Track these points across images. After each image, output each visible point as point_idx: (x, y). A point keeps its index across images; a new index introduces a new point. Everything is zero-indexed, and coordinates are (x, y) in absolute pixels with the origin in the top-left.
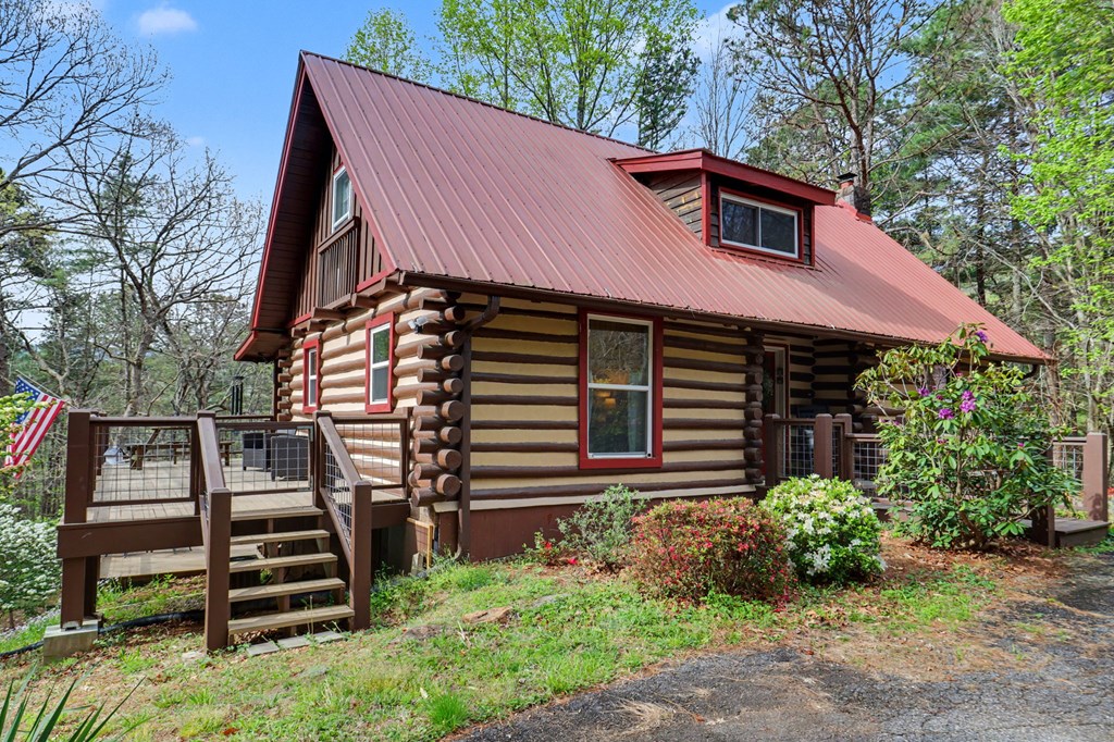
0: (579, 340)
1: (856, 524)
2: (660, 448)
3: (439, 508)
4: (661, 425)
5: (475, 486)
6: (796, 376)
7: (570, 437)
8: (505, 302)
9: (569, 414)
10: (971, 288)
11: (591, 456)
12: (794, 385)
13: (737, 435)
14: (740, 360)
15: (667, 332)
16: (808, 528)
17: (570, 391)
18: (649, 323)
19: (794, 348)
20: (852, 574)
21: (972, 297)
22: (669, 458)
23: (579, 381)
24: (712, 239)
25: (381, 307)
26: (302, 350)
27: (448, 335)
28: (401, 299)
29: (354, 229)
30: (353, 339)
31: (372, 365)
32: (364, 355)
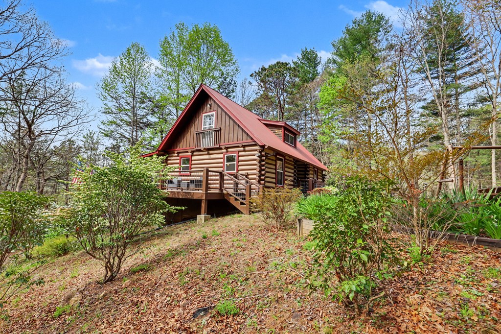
2: (285, 184)
4: (284, 180)
7: (274, 181)
9: (274, 176)
11: (277, 185)
14: (293, 167)
15: (286, 160)
17: (274, 171)
18: (283, 158)
23: (276, 169)
25: (229, 150)
26: (178, 158)
27: (263, 158)
28: (242, 149)
29: (219, 130)
30: (212, 156)
31: (226, 163)
32: (222, 160)
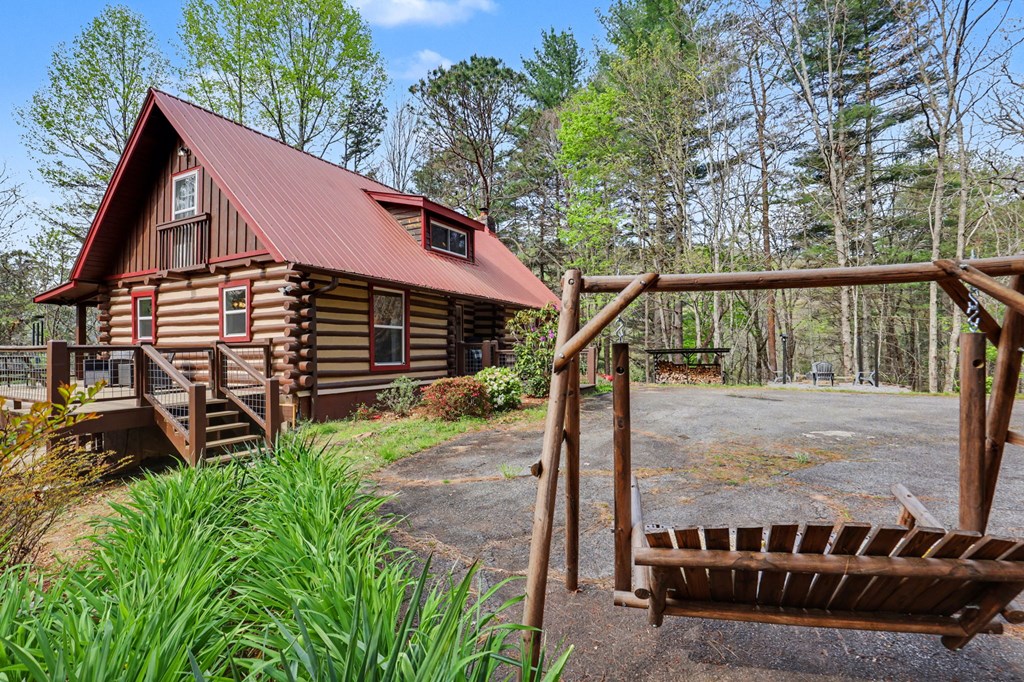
0: (369, 301)
1: (514, 384)
2: (409, 359)
3: (300, 394)
4: (409, 347)
5: (320, 382)
6: (467, 322)
7: (365, 354)
8: (341, 281)
9: (365, 342)
10: (537, 271)
11: (376, 364)
12: (465, 326)
13: (443, 352)
14: (444, 313)
15: (412, 297)
16: (495, 387)
17: (364, 329)
18: (402, 292)
19: (466, 306)
20: (512, 406)
21: (537, 276)
22: (413, 365)
23: (369, 324)
24: (427, 246)
25: (234, 275)
26: (129, 298)
27: (304, 297)
28: (257, 272)
29: (205, 221)
30: (201, 293)
31: (226, 312)
32: (215, 305)
